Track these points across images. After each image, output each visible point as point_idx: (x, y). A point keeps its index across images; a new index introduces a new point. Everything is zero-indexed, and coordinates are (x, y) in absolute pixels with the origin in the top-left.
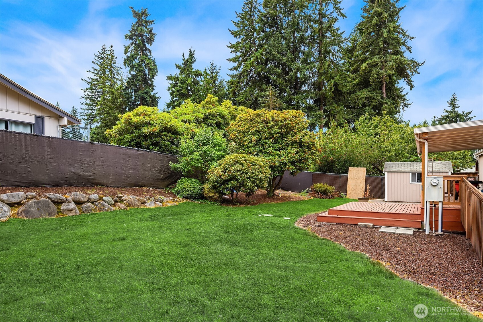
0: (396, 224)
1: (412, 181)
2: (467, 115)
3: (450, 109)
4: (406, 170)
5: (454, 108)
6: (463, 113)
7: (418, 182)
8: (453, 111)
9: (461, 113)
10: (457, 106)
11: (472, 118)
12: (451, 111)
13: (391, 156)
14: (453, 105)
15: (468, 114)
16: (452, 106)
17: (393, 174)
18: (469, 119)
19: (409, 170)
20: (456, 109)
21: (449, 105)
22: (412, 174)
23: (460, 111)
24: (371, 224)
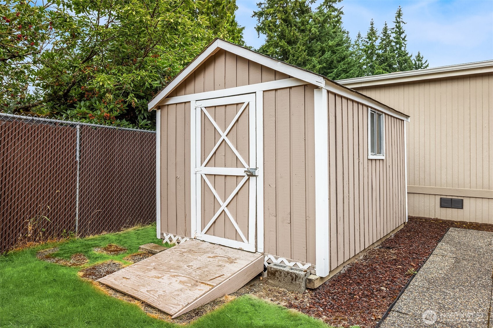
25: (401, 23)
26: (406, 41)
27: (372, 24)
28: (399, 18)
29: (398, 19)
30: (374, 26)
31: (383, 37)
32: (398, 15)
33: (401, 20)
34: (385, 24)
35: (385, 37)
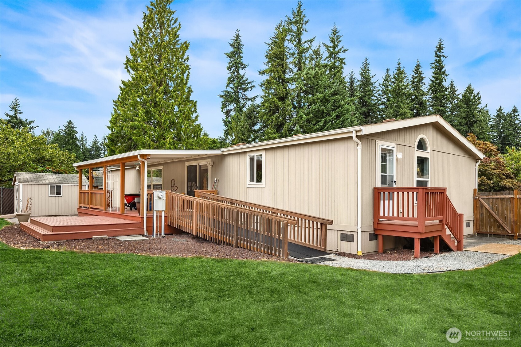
0: (125, 233)
1: (51, 194)
2: (30, 124)
3: (12, 113)
4: (44, 181)
5: (16, 113)
6: (26, 120)
7: (56, 194)
8: (15, 117)
9: (24, 121)
10: (19, 112)
11: (35, 127)
12: (12, 116)
13: (18, 165)
14: (16, 110)
15: (31, 122)
16: (14, 111)
17: (29, 186)
18: (32, 128)
19: (47, 182)
20: (19, 115)
21: (11, 109)
22: (51, 186)
23: (22, 117)
24: (106, 236)
25: (442, 57)
26: (447, 75)
27: (399, 64)
28: (440, 52)
29: (438, 53)
30: (401, 65)
31: (414, 75)
32: (439, 49)
33: (442, 54)
34: (417, 61)
35: (417, 75)
